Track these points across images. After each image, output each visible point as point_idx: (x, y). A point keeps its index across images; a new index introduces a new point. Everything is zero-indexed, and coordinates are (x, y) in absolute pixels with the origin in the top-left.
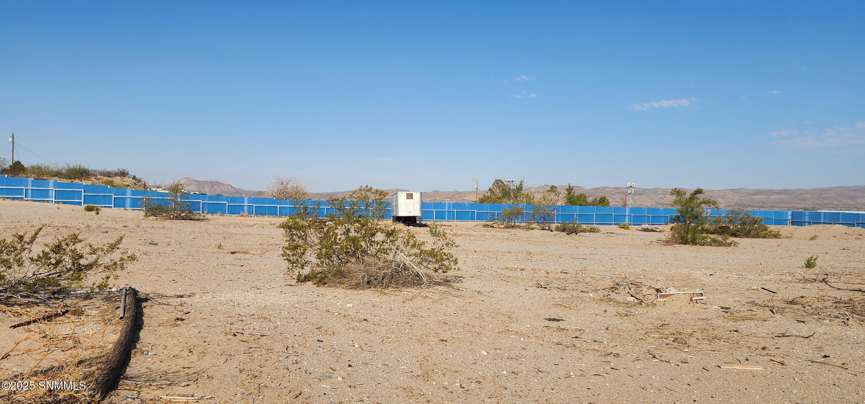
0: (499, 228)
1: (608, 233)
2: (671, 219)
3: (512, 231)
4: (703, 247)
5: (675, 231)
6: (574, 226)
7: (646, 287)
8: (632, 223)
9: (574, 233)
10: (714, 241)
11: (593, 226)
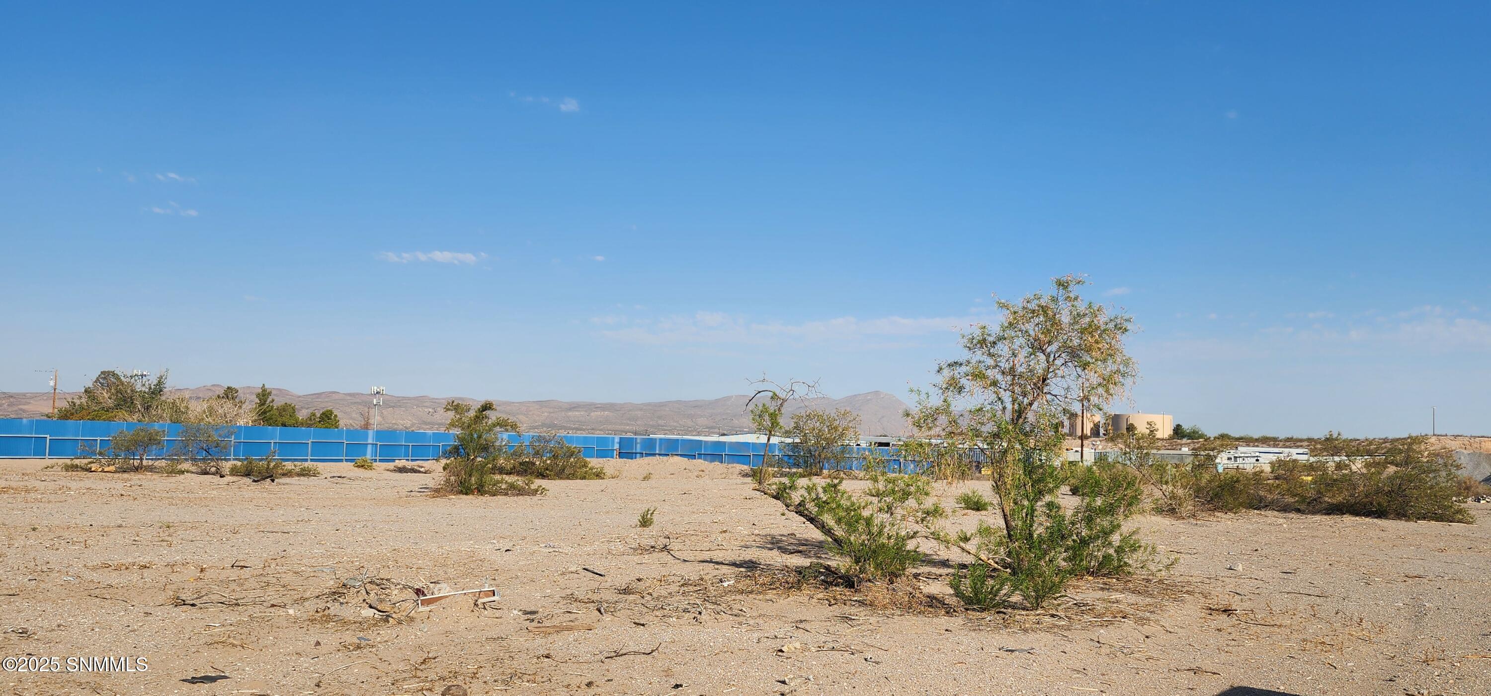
0: (103, 471)
1: (334, 477)
2: (444, 453)
3: (135, 477)
4: (495, 497)
5: (450, 471)
6: (268, 465)
7: (398, 587)
8: (378, 458)
9: (268, 480)
10: (512, 486)
11: (306, 464)
